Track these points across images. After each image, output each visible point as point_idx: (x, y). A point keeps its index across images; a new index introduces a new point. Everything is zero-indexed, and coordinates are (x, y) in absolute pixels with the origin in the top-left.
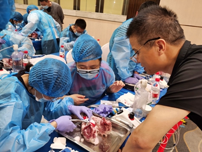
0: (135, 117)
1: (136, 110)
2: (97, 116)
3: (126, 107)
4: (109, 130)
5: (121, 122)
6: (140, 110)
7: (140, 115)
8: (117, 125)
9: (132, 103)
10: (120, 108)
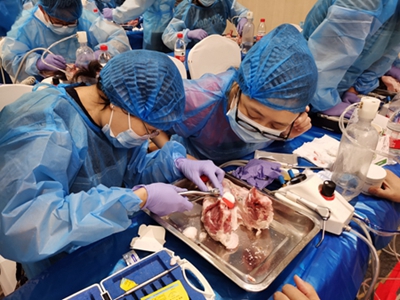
0: (336, 192)
1: (341, 176)
2: (242, 186)
3: (317, 170)
4: (265, 218)
5: (298, 202)
6: (352, 177)
7: (352, 189)
8: (288, 208)
9: (333, 160)
10: (301, 170)
